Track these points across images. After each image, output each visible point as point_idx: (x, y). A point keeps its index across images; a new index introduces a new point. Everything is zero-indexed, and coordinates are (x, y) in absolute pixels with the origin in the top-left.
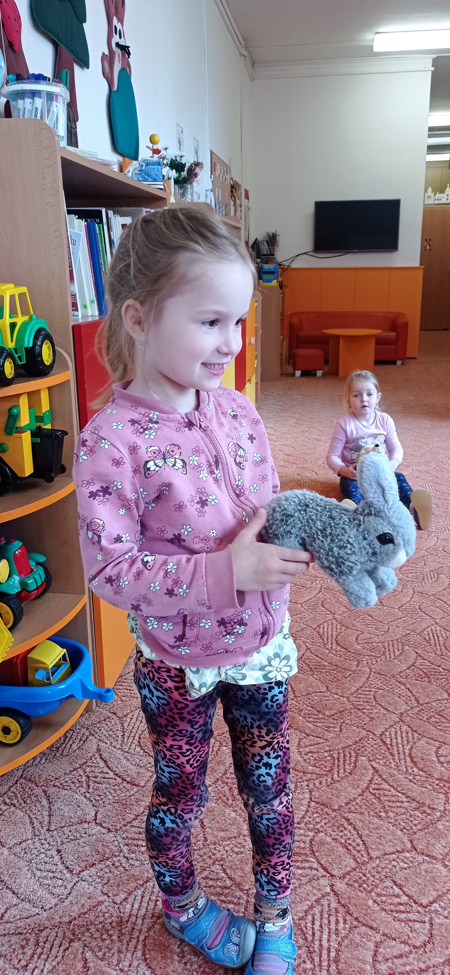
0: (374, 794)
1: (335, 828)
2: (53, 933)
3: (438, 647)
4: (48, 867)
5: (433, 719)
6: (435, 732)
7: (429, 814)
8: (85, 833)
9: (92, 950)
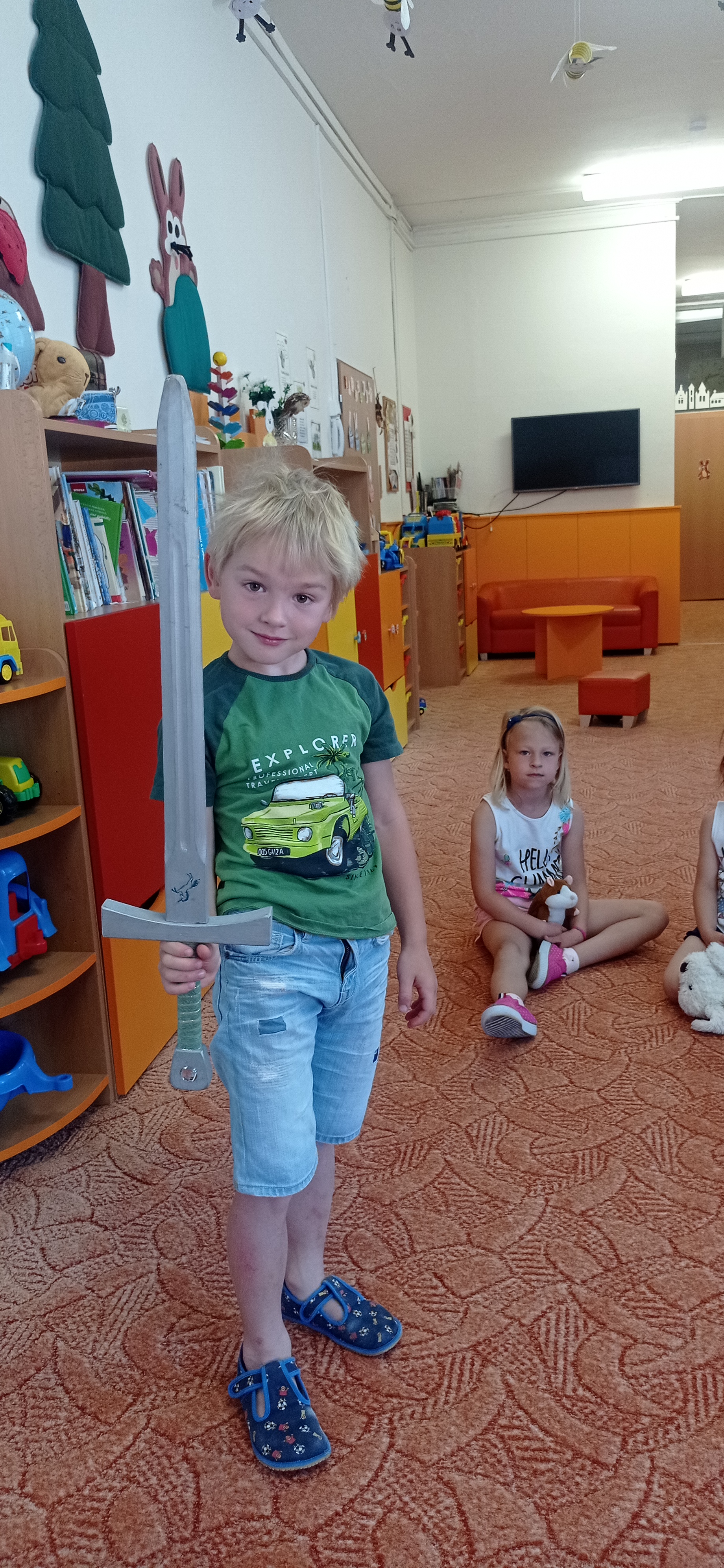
0: (439, 1189)
1: (380, 1224)
2: (24, 1326)
3: (576, 1027)
4: (27, 1264)
5: (541, 1108)
6: (536, 1122)
7: (500, 1208)
8: (77, 1232)
9: (65, 1340)
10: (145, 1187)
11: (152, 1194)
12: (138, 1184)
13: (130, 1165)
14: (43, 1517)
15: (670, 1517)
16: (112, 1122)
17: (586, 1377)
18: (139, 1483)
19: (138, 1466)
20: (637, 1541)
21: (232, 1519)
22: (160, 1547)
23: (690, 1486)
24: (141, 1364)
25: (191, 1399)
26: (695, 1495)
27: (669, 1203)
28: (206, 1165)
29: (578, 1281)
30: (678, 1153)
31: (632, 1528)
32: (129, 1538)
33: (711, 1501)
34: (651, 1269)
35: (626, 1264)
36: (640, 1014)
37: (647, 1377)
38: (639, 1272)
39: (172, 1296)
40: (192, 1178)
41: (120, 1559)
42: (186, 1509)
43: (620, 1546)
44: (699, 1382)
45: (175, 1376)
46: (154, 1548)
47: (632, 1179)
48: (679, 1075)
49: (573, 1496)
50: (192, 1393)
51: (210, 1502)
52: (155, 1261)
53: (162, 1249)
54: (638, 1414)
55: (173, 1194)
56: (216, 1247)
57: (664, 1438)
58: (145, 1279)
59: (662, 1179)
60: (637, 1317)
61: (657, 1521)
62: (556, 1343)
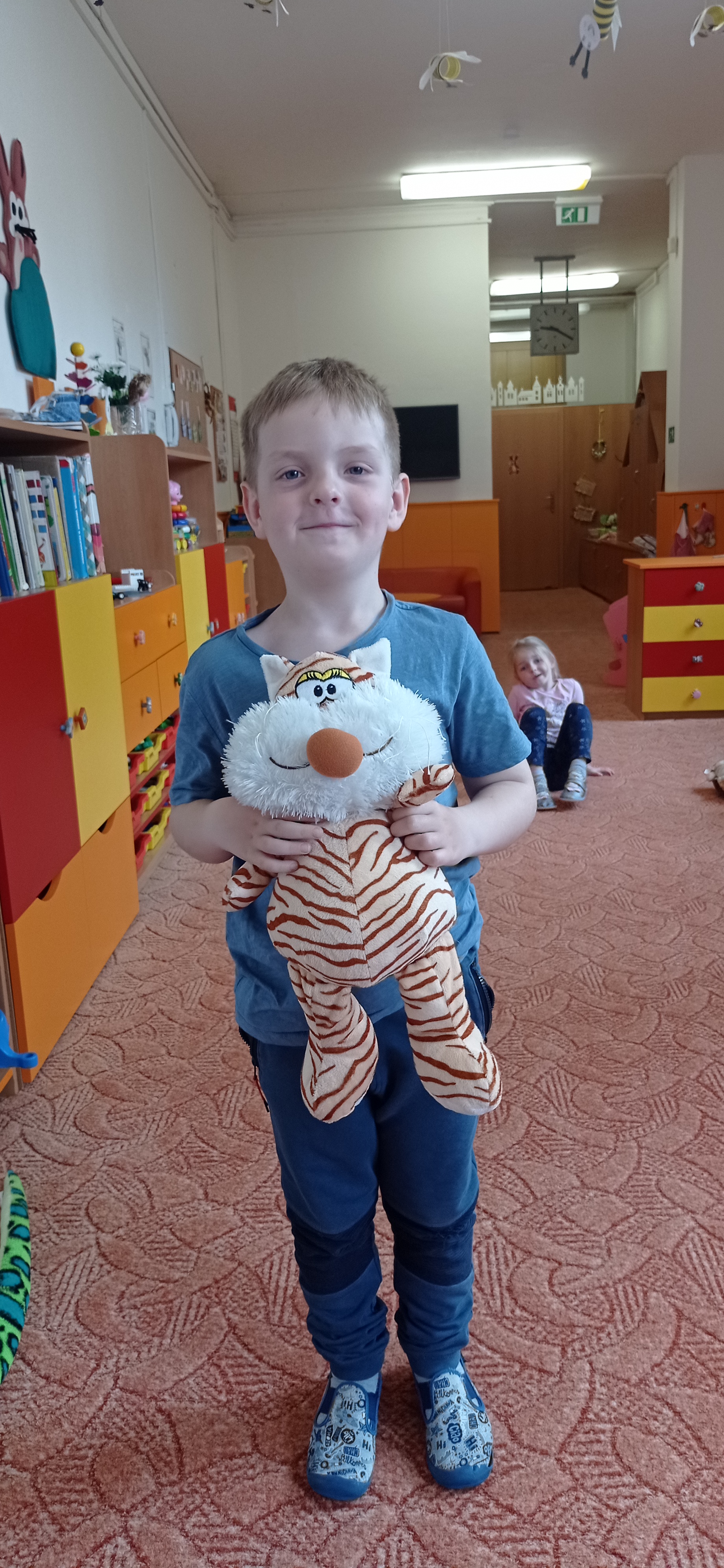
10: (69, 1168)
11: (78, 1174)
12: (60, 1167)
13: (49, 1148)
14: (28, 1479)
15: (615, 1410)
16: (21, 1109)
17: (521, 1299)
18: (117, 1438)
19: (114, 1423)
20: (588, 1433)
21: (215, 1460)
22: (149, 1492)
23: (627, 1381)
24: (97, 1331)
25: (153, 1357)
26: (632, 1389)
27: (571, 1142)
28: (126, 1143)
29: (501, 1218)
30: (572, 1098)
31: (582, 1422)
32: (120, 1486)
33: (646, 1392)
34: (563, 1201)
35: (542, 1199)
36: (516, 976)
37: (576, 1294)
38: (554, 1204)
39: (116, 1267)
40: (114, 1156)
41: (112, 1507)
42: (169, 1455)
43: (575, 1439)
44: (621, 1294)
45: (134, 1339)
46: (145, 1493)
47: (534, 1124)
48: (562, 1029)
49: (526, 1401)
50: (153, 1352)
51: (190, 1446)
52: (93, 1236)
53: (97, 1224)
54: (573, 1326)
55: (99, 1174)
56: (151, 1218)
57: (598, 1343)
58: (86, 1254)
59: (561, 1121)
60: (558, 1243)
61: (603, 1414)
62: (489, 1273)
